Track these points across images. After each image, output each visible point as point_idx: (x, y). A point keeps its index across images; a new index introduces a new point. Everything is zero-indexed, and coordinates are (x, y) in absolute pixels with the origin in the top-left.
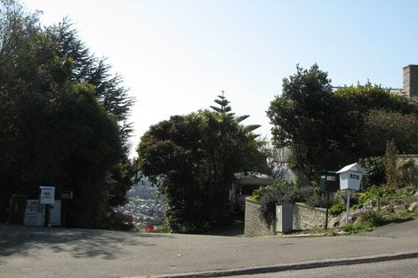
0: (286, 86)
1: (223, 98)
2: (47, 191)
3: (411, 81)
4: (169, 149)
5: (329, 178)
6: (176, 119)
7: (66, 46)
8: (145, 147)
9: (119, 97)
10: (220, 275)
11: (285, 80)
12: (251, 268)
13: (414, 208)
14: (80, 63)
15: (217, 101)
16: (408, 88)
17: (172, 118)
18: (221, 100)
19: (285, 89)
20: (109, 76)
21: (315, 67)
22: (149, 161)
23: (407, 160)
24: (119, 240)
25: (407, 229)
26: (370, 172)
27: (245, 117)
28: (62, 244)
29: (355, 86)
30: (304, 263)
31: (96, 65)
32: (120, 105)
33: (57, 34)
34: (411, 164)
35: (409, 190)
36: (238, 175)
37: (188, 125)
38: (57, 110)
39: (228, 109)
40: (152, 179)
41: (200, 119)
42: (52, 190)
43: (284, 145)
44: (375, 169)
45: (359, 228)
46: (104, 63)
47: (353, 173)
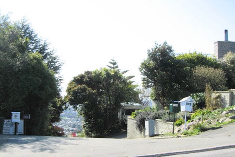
0: (149, 54)
2: (16, 115)
4: (84, 90)
5: (175, 105)
6: (88, 73)
7: (25, 32)
8: (71, 89)
9: (56, 61)
11: (149, 50)
13: (222, 121)
14: (33, 41)
15: (110, 62)
16: (217, 54)
17: (86, 72)
18: (113, 62)
19: (149, 56)
20: (49, 49)
21: (165, 43)
22: (73, 96)
23: (218, 95)
24: (58, 142)
25: (218, 133)
26: (197, 101)
27: (126, 71)
28: (25, 145)
29: (188, 53)
30: (162, 153)
31: (42, 43)
32: (56, 65)
33: (20, 26)
34: (219, 97)
35: (219, 111)
36: (123, 104)
37: (95, 76)
38: (21, 68)
39: (117, 67)
40: (75, 107)
41: (101, 73)
42: (19, 114)
43: (148, 87)
44: (199, 100)
45: (192, 133)
46: (46, 42)
47: (188, 102)
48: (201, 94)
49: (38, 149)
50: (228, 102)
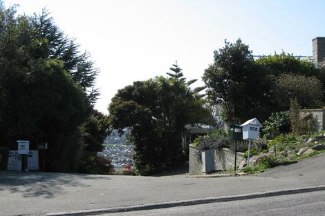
0: (217, 57)
1: (176, 66)
2: (23, 144)
3: (319, 50)
4: (132, 108)
5: (236, 130)
6: (138, 84)
7: (45, 30)
8: (114, 106)
9: (87, 69)
10: (123, 210)
11: (216, 52)
12: (149, 204)
13: (302, 153)
14: (56, 43)
15: (172, 69)
16: (316, 55)
17: (135, 83)
18: (175, 68)
19: (216, 59)
20: (79, 53)
21: (239, 41)
22: (117, 116)
23: (308, 113)
24: (66, 182)
25: (289, 171)
26: (280, 123)
27: (194, 81)
28: (20, 187)
29: (273, 55)
30: (190, 200)
31: (68, 44)
32: (88, 75)
34: (310, 117)
35: (304, 138)
36: (188, 126)
37: (147, 89)
38: (32, 80)
39: (181, 75)
40: (120, 130)
41: (156, 83)
42: (27, 143)
43: (217, 103)
44: (283, 121)
45: (256, 170)
46: (74, 43)
47: (253, 126)
48: (286, 113)
49: (34, 192)
50: (321, 124)
